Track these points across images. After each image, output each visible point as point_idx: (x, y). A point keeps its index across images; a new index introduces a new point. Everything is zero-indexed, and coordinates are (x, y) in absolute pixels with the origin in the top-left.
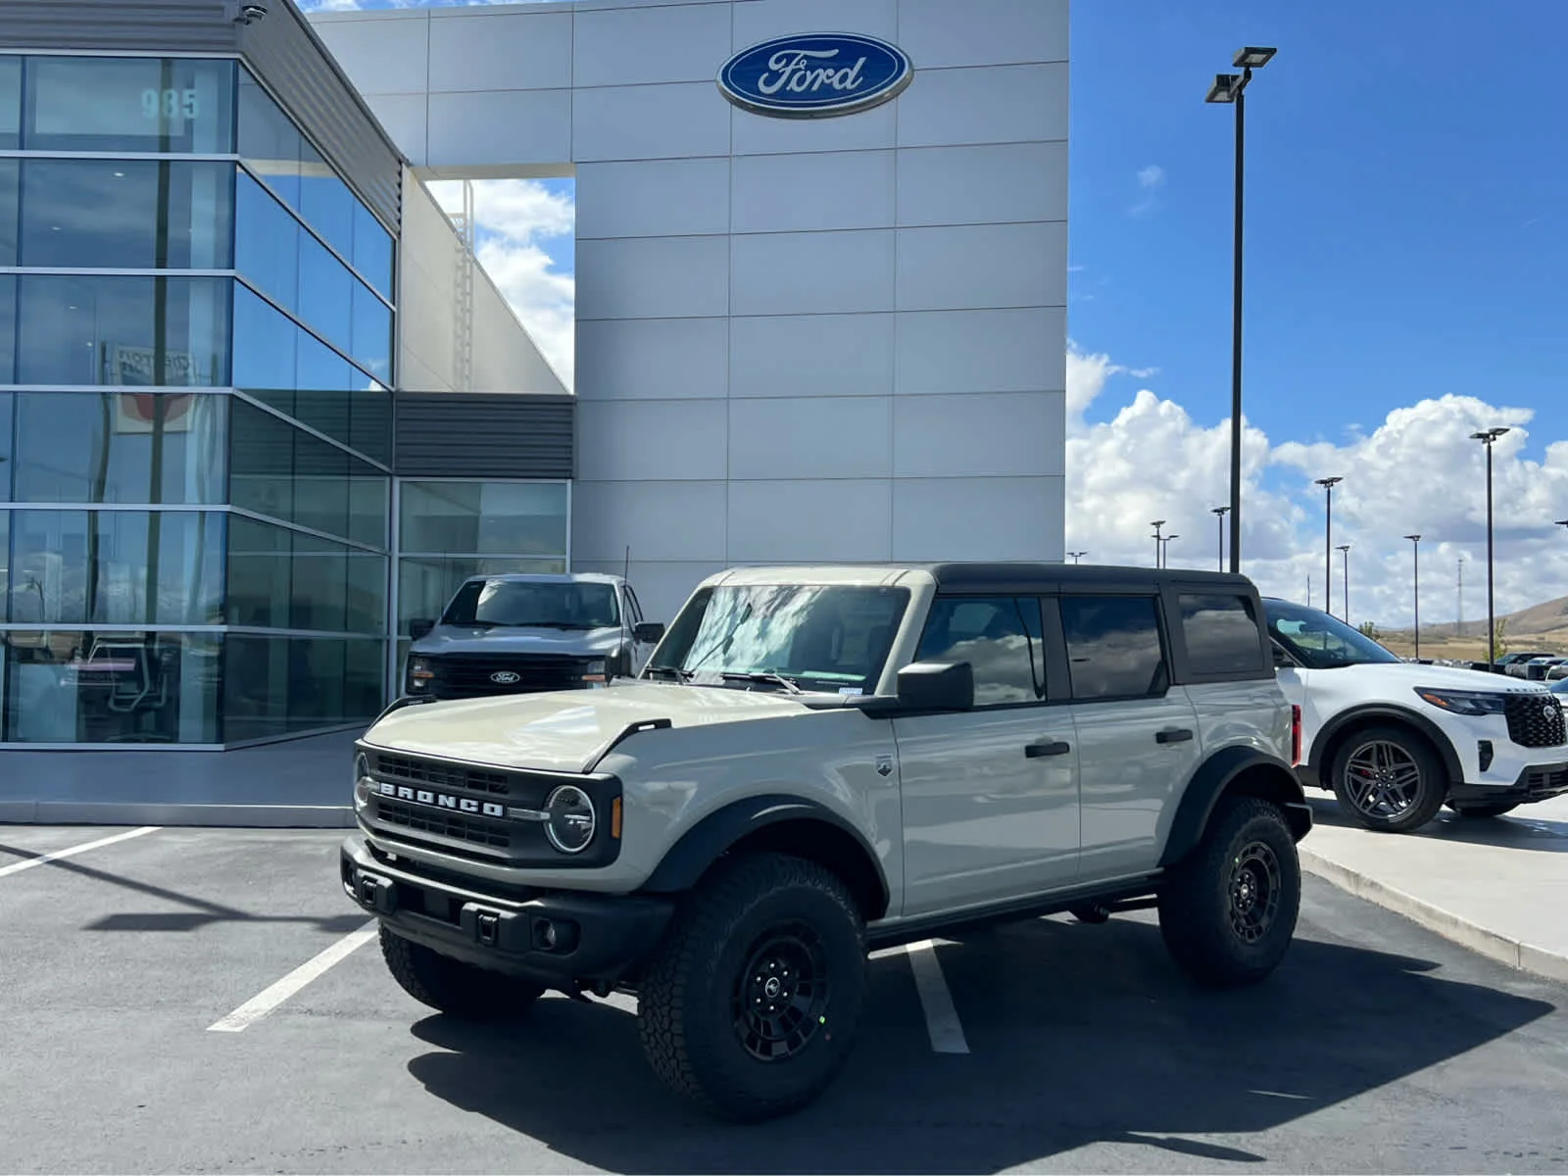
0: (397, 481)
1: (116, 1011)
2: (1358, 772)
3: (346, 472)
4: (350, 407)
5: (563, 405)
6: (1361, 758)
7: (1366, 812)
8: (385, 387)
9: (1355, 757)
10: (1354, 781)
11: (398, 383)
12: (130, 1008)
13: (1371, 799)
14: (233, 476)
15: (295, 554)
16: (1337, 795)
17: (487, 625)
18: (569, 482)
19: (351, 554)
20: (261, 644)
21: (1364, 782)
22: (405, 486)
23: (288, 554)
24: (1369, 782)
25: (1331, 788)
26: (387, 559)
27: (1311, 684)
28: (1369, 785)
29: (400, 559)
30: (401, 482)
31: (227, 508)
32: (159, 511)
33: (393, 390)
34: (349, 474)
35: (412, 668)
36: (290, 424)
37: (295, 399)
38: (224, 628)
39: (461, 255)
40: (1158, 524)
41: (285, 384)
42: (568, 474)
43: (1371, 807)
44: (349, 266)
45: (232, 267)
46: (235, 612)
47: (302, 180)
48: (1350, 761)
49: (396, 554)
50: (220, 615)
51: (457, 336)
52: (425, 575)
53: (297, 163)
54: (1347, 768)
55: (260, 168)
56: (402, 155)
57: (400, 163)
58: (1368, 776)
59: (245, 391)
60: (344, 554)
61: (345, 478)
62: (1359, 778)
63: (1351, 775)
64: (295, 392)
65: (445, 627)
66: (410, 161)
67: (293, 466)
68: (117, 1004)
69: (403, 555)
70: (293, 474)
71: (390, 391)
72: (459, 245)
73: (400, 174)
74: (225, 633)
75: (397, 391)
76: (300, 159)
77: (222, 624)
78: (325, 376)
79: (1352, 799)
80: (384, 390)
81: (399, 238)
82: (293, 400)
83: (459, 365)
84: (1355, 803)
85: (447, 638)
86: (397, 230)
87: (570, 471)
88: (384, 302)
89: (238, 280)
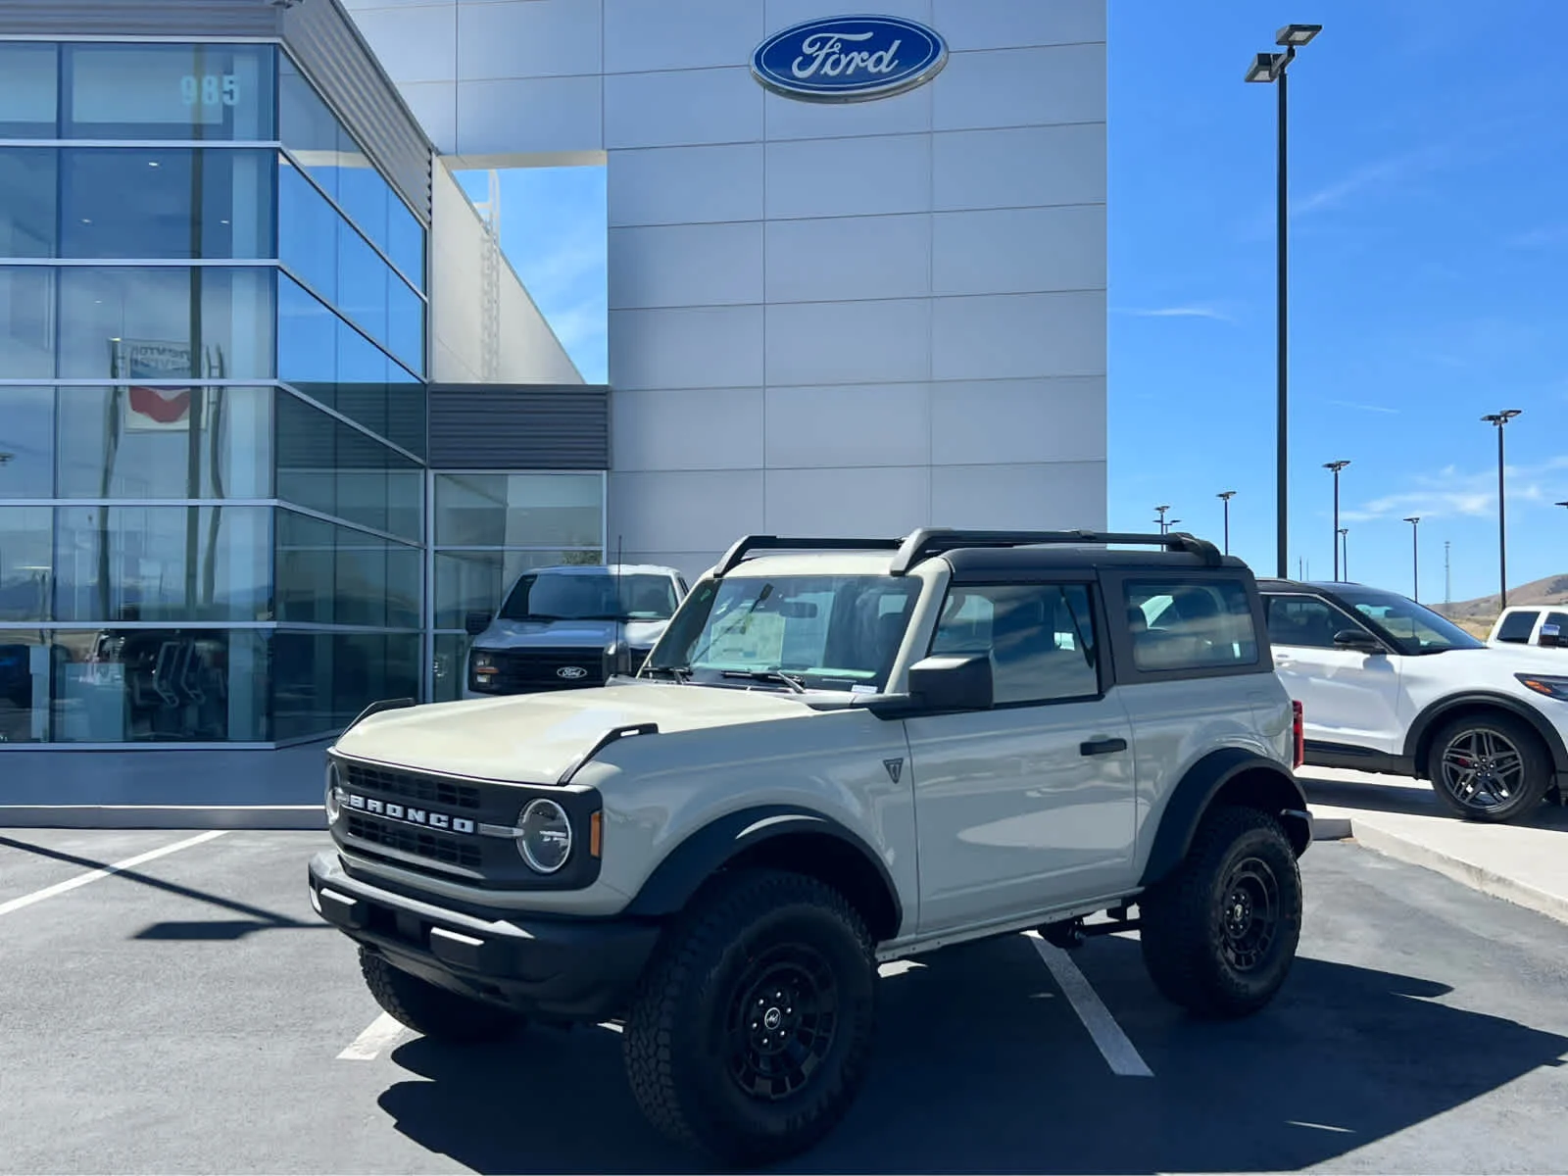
0: (431, 473)
1: (235, 1037)
2: (1455, 761)
3: (383, 464)
4: (387, 399)
5: (599, 397)
6: (1459, 746)
7: (1466, 802)
8: (419, 379)
9: (1452, 746)
10: (1451, 769)
11: (430, 377)
12: (249, 1033)
13: (1470, 789)
14: (279, 470)
15: (339, 548)
16: (1433, 784)
17: (546, 619)
18: (604, 472)
19: (390, 548)
20: (305, 642)
21: (1463, 771)
22: (441, 480)
23: (332, 548)
24: (1468, 771)
25: (1427, 779)
26: (422, 551)
27: (1405, 672)
28: (1467, 775)
29: (436, 551)
30: (436, 475)
31: (275, 502)
32: (198, 506)
33: (426, 381)
34: (387, 467)
35: (475, 664)
36: (333, 417)
37: (336, 392)
38: (273, 625)
39: (488, 245)
40: (1161, 509)
41: (326, 377)
42: (603, 466)
43: (1470, 797)
44: (384, 256)
45: (275, 256)
46: (281, 607)
47: (340, 171)
48: (1447, 750)
49: (431, 547)
50: (269, 611)
51: (485, 328)
52: (457, 569)
53: (334, 153)
54: (1444, 757)
55: (305, 158)
56: (432, 145)
57: (430, 152)
58: (1467, 766)
59: (291, 384)
60: (383, 548)
61: (383, 471)
62: (1456, 767)
63: (1447, 763)
64: (336, 384)
65: (506, 622)
66: (440, 149)
67: (336, 460)
68: (233, 1030)
69: (438, 548)
70: (336, 467)
71: (423, 383)
72: (486, 236)
73: (430, 163)
74: (274, 629)
75: (431, 384)
76: (337, 149)
77: (268, 620)
78: (366, 369)
79: (1449, 788)
80: (418, 382)
81: (430, 227)
82: (334, 393)
83: (487, 357)
84: (1454, 793)
85: (509, 633)
86: (428, 220)
87: (606, 462)
88: (416, 293)
89: (282, 270)
